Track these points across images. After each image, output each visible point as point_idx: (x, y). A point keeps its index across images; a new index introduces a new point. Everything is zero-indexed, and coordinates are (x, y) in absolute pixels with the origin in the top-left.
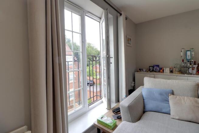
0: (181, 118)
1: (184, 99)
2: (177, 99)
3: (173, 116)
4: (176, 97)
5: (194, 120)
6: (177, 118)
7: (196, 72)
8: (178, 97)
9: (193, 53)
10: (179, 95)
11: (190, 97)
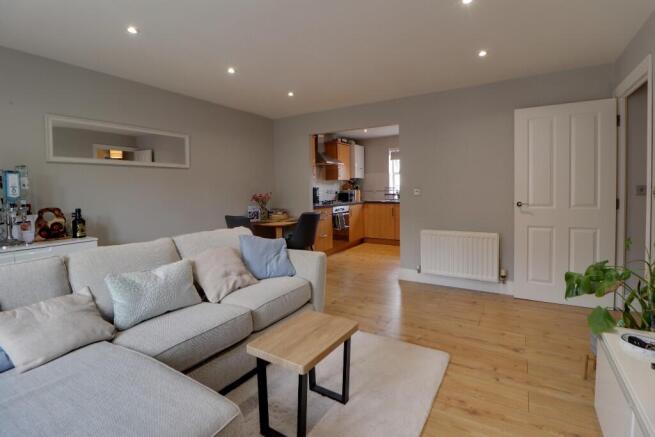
0: (51, 356)
1: (39, 309)
2: (17, 316)
3: (25, 364)
4: (14, 314)
5: (83, 339)
6: (40, 360)
7: (35, 236)
8: (18, 312)
9: (25, 180)
10: (21, 305)
11: (55, 297)
